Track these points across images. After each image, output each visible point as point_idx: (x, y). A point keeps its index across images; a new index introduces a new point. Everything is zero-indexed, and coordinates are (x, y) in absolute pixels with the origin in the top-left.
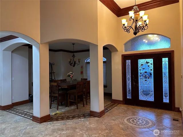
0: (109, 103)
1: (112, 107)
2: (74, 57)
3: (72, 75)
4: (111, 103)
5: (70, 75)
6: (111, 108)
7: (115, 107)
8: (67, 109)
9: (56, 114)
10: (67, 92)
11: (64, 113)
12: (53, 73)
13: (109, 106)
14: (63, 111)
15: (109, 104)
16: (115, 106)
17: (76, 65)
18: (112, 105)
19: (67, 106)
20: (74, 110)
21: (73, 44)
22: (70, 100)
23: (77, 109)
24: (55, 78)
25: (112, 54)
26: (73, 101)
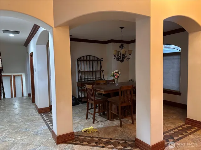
0: (181, 124)
1: (184, 134)
2: (123, 47)
3: (118, 74)
4: (183, 125)
5: (115, 74)
6: (180, 136)
7: (191, 136)
8: (108, 123)
9: (86, 131)
10: (108, 100)
11: (98, 131)
12: (103, 71)
13: (179, 130)
14: (100, 126)
15: (180, 126)
16: (190, 133)
17: (125, 59)
18: (185, 130)
19: (108, 119)
20: (115, 128)
21: (122, 28)
22: (112, 111)
23: (121, 126)
24: (104, 78)
25: (190, 37)
26: (115, 113)
